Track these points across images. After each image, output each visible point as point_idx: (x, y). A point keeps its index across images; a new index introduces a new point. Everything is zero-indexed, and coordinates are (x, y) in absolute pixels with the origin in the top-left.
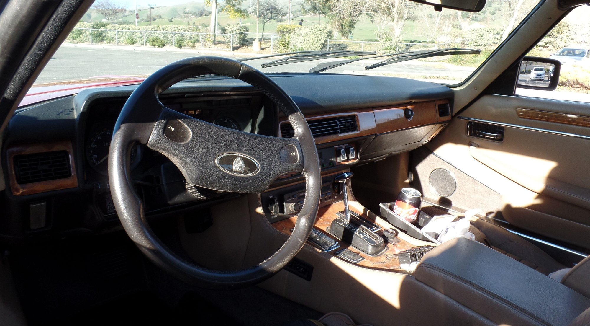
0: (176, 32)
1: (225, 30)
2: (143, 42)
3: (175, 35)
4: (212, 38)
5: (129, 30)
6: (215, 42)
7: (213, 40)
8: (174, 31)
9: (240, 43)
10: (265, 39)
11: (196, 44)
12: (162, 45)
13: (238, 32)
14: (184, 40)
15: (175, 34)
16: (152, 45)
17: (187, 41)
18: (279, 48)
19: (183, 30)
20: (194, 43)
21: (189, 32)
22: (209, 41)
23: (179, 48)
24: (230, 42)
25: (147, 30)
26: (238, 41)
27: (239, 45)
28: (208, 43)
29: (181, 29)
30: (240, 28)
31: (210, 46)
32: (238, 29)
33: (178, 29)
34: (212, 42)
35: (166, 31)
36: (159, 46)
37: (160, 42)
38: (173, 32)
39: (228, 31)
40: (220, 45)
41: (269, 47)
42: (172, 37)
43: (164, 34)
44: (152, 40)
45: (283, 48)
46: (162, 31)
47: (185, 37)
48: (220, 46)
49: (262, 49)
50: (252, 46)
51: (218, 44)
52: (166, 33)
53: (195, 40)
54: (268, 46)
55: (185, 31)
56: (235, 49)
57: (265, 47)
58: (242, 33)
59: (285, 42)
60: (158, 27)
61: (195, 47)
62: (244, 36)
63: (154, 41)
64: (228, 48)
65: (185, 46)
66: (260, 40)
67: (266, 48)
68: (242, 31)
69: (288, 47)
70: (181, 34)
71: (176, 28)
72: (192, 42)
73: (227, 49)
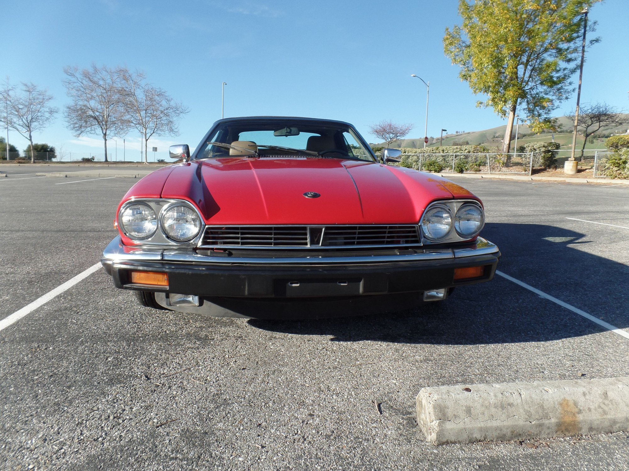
0: (458, 154)
1: (525, 148)
2: (419, 167)
3: (457, 158)
4: (504, 159)
5: (404, 154)
6: (507, 164)
7: (505, 161)
8: (456, 152)
9: (544, 164)
10: (586, 158)
11: (481, 168)
12: (440, 170)
13: (543, 149)
14: (467, 163)
15: (456, 156)
16: (428, 170)
17: (471, 164)
18: (608, 168)
19: (466, 151)
20: (480, 165)
21: (474, 153)
22: (500, 163)
23: (459, 173)
24: (529, 164)
25: (424, 153)
26: (541, 161)
27: (543, 167)
28: (498, 165)
29: (464, 149)
30: (546, 145)
31: (500, 169)
32: (544, 146)
33: (461, 150)
34: (503, 164)
35: (446, 153)
36: (435, 171)
37: (438, 167)
38: (454, 154)
39: (528, 149)
40: (514, 167)
41: (592, 168)
42: (453, 160)
43: (443, 156)
44: (429, 164)
45: (616, 169)
46: (442, 154)
47: (470, 159)
48: (514, 169)
49: (579, 171)
50: (563, 167)
51: (511, 166)
52: (445, 156)
53: (481, 162)
54: (590, 167)
55: (469, 152)
56: (534, 172)
57: (584, 168)
58: (549, 151)
59: (620, 159)
60: (438, 148)
61: (480, 171)
62: (552, 154)
63: (431, 165)
64: (525, 171)
65: (467, 170)
66: (577, 160)
67: (586, 169)
68: (550, 148)
69: (624, 168)
70: (464, 155)
71: (459, 149)
72: (476, 165)
73: (523, 172)
